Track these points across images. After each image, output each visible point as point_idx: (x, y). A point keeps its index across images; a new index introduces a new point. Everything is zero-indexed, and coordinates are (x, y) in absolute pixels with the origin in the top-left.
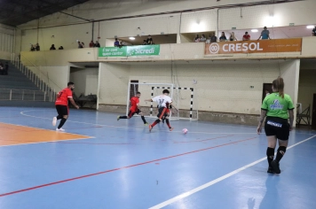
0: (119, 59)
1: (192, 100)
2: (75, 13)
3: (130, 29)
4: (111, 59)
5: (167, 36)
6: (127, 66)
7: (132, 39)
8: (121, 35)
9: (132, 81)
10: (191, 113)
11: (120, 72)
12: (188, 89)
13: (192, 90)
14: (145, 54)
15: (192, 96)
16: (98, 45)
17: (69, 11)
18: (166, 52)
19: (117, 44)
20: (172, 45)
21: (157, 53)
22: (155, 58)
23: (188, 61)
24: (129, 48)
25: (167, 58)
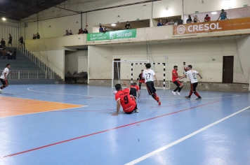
0: (103, 42)
1: (164, 72)
2: (67, 7)
3: (111, 18)
4: (97, 42)
5: (142, 21)
6: (111, 47)
7: (114, 25)
8: (104, 23)
9: (115, 60)
10: (164, 83)
11: (105, 52)
12: (161, 63)
13: (164, 64)
14: (125, 37)
15: (164, 70)
16: (86, 32)
17: (62, 5)
18: (142, 35)
19: (101, 30)
20: (147, 29)
21: (134, 36)
22: (133, 40)
23: (160, 41)
24: (111, 33)
25: (143, 39)
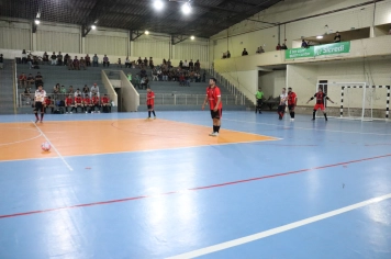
0: (306, 59)
1: (388, 98)
2: (261, 18)
3: (317, 29)
4: (298, 60)
5: (359, 30)
6: (315, 66)
7: (320, 37)
8: (308, 35)
9: (321, 82)
10: (387, 112)
11: (308, 73)
12: (384, 86)
13: (389, 87)
14: (334, 52)
15: (389, 95)
16: (285, 48)
17: (255, 17)
18: (357, 48)
20: (365, 40)
21: (347, 50)
22: (345, 55)
23: (383, 56)
24: (316, 48)
25: (358, 54)
